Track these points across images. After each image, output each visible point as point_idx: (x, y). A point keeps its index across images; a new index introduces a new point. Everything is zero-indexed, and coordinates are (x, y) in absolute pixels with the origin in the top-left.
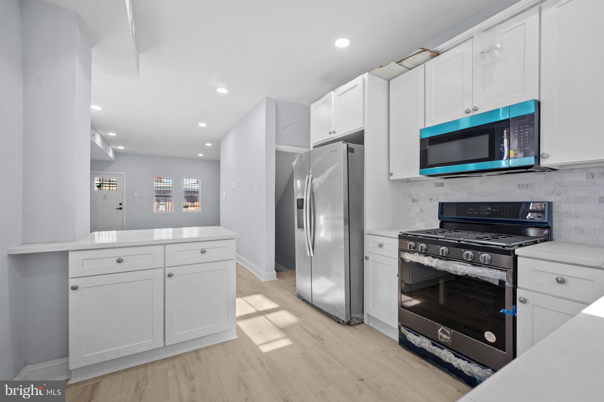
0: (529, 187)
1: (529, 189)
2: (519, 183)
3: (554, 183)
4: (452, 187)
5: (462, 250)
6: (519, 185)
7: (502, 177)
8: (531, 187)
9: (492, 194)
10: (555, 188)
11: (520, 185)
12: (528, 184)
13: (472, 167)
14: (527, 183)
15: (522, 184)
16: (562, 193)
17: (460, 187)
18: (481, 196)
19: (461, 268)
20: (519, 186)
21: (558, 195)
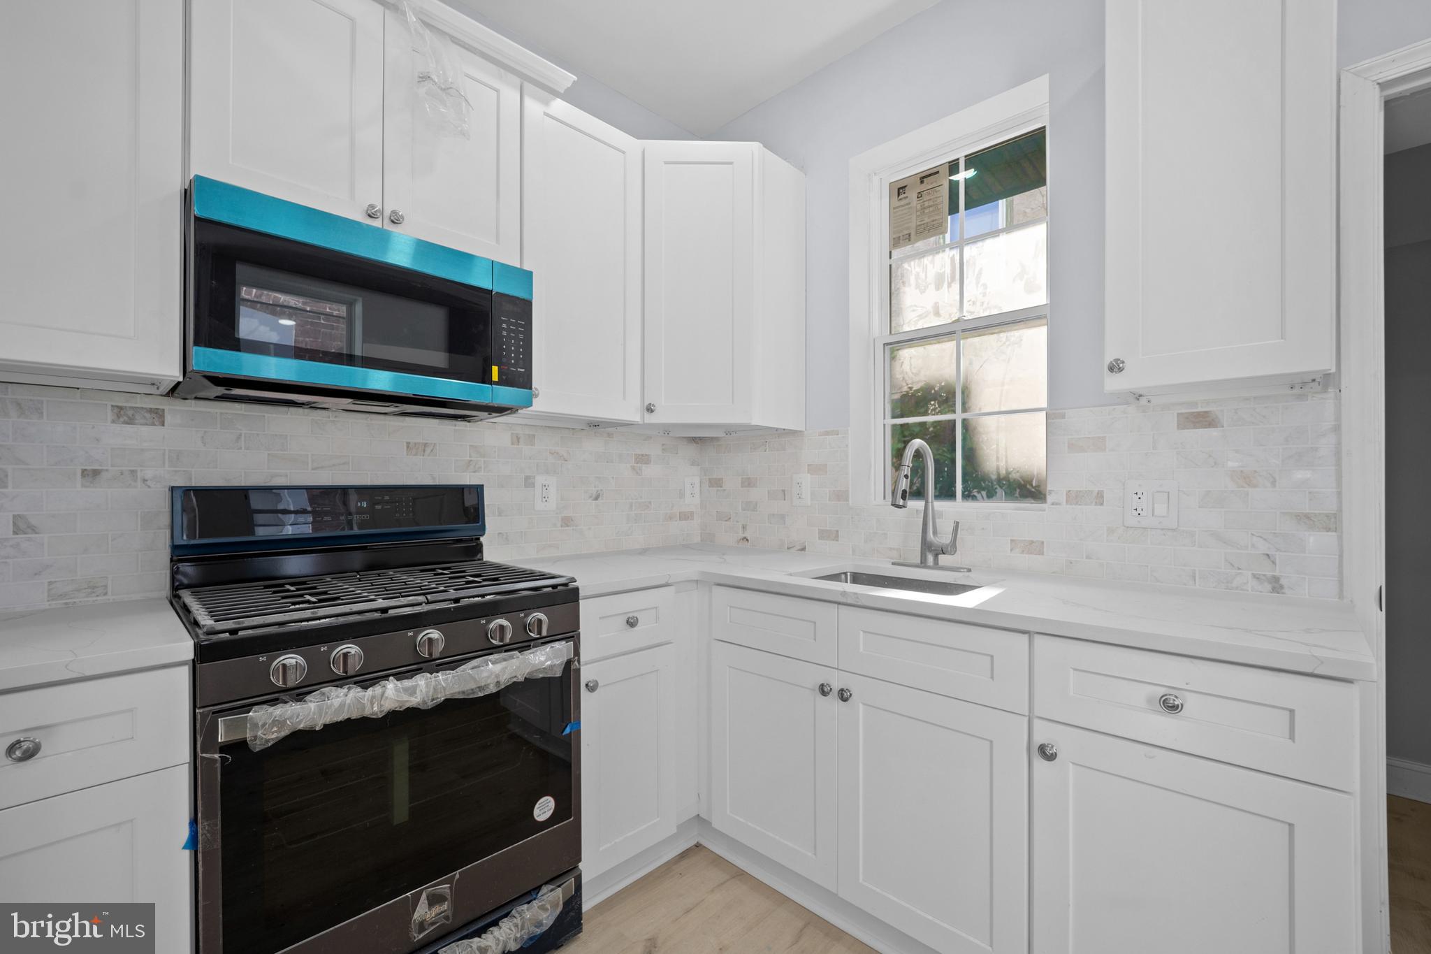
0: (428, 450)
1: (429, 456)
2: (408, 441)
3: (470, 446)
4: (205, 432)
5: (482, 622)
6: (408, 443)
7: (371, 420)
8: (432, 451)
9: (344, 464)
10: (470, 457)
11: (410, 445)
12: (425, 445)
13: (380, 381)
14: (424, 441)
15: (415, 444)
16: (481, 468)
17: (241, 435)
18: (313, 469)
19: (504, 670)
20: (408, 447)
21: (474, 472)
